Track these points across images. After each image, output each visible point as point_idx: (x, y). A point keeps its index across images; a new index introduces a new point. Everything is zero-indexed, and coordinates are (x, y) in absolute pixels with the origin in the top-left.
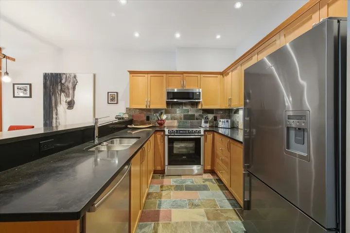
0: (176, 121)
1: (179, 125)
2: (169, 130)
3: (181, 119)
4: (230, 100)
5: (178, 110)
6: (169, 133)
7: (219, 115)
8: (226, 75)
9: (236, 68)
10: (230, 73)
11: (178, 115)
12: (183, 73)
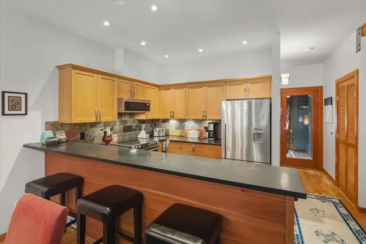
0: (116, 135)
1: (119, 140)
3: (120, 132)
8: (165, 90)
9: (182, 88)
10: (171, 90)
11: (118, 127)
12: (132, 80)
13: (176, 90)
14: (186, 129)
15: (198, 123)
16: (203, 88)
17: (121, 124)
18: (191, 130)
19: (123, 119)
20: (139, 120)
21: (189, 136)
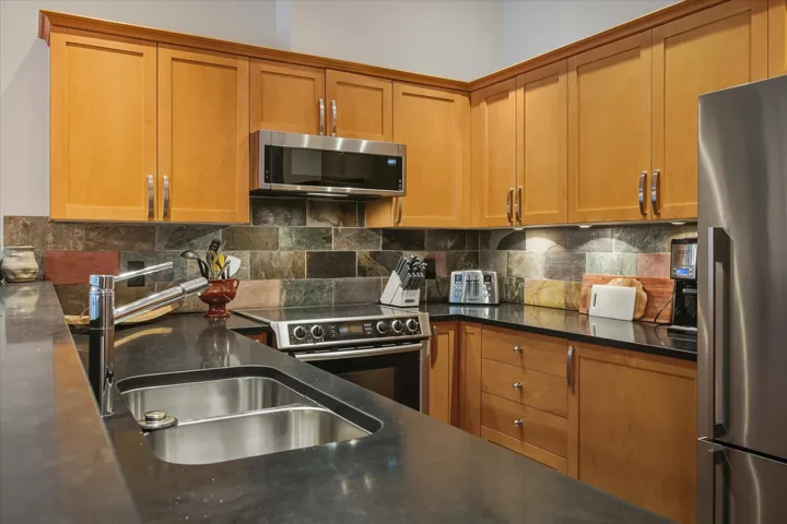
0: (277, 283)
1: (287, 304)
2: (291, 327)
3: (297, 273)
4: (516, 197)
5: (283, 230)
6: (292, 339)
7: (443, 254)
8: (491, 99)
9: (551, 78)
10: (512, 95)
11: (284, 254)
12: (324, 65)
13: (532, 95)
14: (587, 275)
15: (644, 249)
16: (645, 53)
17: (299, 242)
18: (605, 280)
19: (311, 223)
20: (387, 232)
21: (593, 310)
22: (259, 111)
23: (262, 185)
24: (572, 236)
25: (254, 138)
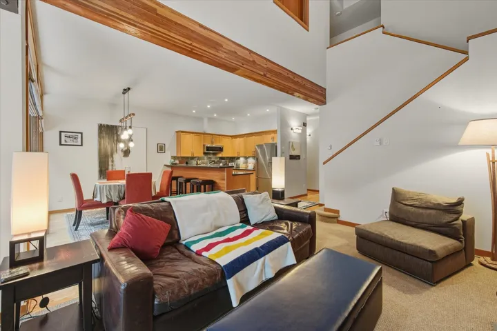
4: (239, 153)
5: (206, 157)
7: (228, 160)
22: (204, 142)
23: (206, 152)
24: (246, 158)
25: (204, 145)
